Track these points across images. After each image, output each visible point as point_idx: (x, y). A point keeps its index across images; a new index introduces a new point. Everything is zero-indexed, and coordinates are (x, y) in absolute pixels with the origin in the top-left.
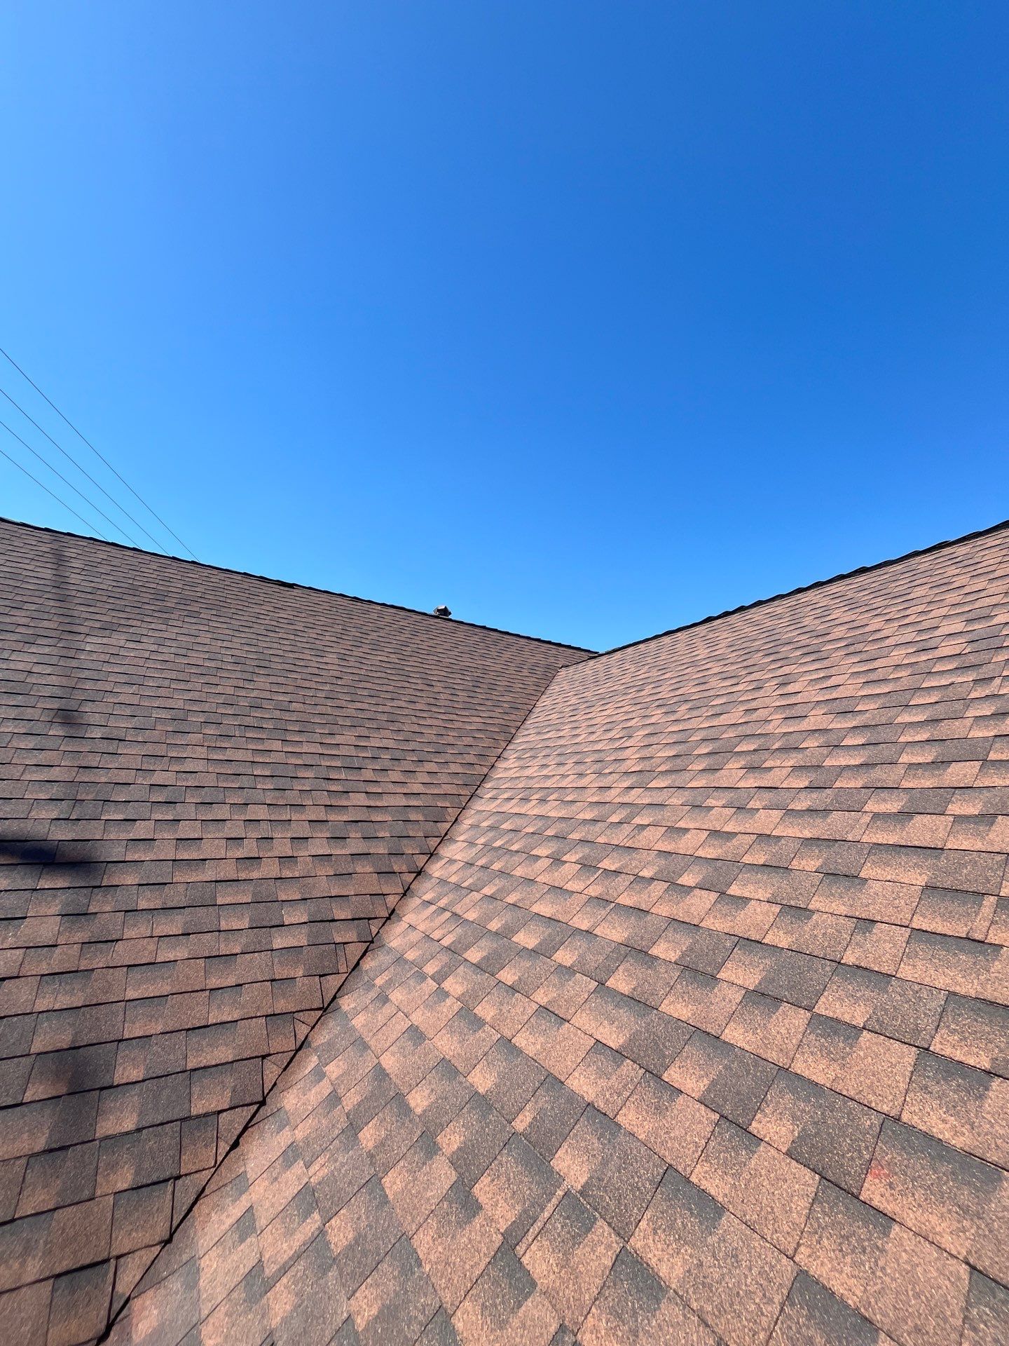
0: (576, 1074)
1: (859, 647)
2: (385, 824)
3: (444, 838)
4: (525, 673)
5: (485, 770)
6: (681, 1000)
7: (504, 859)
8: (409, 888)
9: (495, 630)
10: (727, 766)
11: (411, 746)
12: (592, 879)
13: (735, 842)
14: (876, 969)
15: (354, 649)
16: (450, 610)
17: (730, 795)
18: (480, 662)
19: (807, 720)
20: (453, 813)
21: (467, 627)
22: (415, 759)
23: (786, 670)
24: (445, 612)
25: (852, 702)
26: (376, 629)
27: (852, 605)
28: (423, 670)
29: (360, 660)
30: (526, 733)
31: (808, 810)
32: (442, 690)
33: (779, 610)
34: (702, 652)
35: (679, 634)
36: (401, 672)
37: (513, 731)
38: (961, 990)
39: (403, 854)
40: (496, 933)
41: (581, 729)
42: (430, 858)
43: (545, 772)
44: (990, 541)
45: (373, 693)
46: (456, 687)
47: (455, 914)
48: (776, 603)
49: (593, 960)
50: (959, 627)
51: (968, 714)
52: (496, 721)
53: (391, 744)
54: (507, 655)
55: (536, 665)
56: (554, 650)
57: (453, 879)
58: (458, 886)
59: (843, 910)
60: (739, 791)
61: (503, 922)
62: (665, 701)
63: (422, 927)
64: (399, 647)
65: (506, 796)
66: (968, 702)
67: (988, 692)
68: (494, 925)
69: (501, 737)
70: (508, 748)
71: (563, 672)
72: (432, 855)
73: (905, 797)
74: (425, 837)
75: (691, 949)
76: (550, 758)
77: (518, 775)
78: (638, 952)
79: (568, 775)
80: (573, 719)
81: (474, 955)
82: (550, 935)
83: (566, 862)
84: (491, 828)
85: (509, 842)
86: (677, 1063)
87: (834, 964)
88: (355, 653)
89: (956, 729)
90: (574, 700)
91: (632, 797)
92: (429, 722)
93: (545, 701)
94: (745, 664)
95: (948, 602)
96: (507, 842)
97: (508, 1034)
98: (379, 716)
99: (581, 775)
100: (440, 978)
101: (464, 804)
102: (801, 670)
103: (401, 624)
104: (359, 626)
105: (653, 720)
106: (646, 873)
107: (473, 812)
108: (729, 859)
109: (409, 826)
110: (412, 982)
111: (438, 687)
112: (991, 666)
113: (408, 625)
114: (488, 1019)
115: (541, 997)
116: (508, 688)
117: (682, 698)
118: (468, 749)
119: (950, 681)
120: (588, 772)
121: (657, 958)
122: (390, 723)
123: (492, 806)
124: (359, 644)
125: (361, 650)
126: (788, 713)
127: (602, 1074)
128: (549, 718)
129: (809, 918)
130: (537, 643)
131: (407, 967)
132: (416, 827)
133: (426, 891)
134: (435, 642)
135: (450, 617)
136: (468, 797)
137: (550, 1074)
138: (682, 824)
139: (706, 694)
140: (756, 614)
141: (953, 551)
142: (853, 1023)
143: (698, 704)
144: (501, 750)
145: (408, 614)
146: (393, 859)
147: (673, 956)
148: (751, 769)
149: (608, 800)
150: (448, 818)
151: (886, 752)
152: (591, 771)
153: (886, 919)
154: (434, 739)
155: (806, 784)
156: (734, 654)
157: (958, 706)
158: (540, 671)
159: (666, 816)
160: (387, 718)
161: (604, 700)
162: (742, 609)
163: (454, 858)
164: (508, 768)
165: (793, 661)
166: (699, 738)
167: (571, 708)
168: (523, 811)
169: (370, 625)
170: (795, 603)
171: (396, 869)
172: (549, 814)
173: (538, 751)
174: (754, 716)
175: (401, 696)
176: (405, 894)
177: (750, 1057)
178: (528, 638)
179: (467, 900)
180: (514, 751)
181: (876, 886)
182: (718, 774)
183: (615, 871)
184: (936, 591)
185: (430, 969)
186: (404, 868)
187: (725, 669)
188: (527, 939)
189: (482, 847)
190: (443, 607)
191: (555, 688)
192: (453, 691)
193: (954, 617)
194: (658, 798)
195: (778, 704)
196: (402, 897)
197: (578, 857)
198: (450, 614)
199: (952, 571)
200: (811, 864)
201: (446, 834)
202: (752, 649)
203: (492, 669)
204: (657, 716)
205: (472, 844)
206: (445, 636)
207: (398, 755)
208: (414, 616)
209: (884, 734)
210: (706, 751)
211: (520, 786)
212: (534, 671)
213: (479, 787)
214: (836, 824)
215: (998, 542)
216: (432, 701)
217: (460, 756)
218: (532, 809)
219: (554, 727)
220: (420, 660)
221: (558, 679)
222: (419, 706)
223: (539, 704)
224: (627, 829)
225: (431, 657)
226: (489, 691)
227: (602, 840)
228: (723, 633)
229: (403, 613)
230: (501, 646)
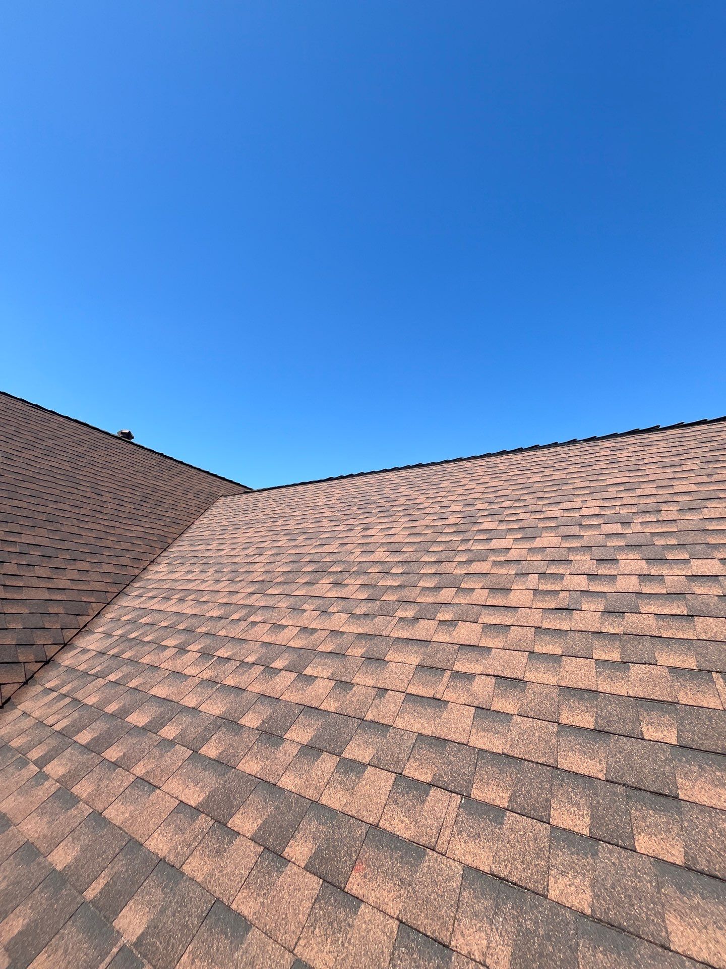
0: (156, 835)
1: (409, 512)
2: (19, 616)
3: (81, 630)
4: (191, 496)
5: (137, 572)
6: (254, 759)
7: (136, 648)
8: (32, 677)
9: (172, 459)
10: (321, 582)
11: (66, 545)
12: (208, 665)
13: (316, 635)
14: (383, 722)
15: (24, 451)
16: (133, 434)
17: (319, 602)
18: (152, 482)
19: (374, 554)
20: (96, 607)
21: (145, 452)
22: (68, 557)
23: (369, 520)
24: (129, 436)
25: (400, 545)
26: (52, 437)
27: (411, 485)
28: (94, 481)
29: (28, 462)
30: (181, 543)
31: (363, 614)
32: (110, 500)
33: (372, 481)
34: (322, 501)
35: (310, 486)
36: (72, 479)
37: (170, 541)
38: (424, 732)
39: (33, 645)
40: (112, 715)
41: (226, 545)
42: (63, 648)
43: (189, 577)
44: (481, 462)
45: (34, 493)
46: (124, 499)
47: (75, 700)
48: (371, 476)
49: (192, 733)
50: (459, 508)
51: (455, 560)
52: (156, 532)
53: (45, 542)
54: (177, 480)
55: (201, 491)
56: (218, 482)
57: (82, 667)
58: (85, 674)
59: (371, 683)
60: (325, 599)
61: (121, 705)
62: (290, 531)
63: (37, 714)
64: (74, 457)
65: (150, 595)
66: (457, 552)
67: (466, 548)
68: (112, 708)
69: (159, 545)
70: (162, 554)
71: (222, 500)
72: (65, 645)
73: (417, 607)
74: (62, 629)
75: (270, 717)
76: (196, 566)
77: (165, 578)
78: (230, 723)
79: (208, 581)
80: (221, 537)
81: (84, 738)
82: (161, 713)
83: (189, 651)
84: (130, 621)
85: (145, 634)
86: (241, 811)
87: (360, 721)
88: (23, 455)
89: (449, 568)
90: (225, 523)
91: (251, 601)
92: (90, 526)
93: (203, 520)
94: (346, 512)
95: (456, 493)
96: (142, 634)
97: (99, 807)
98: (37, 516)
99: (217, 581)
100: (41, 763)
101: (109, 600)
102: (377, 521)
103: (81, 437)
104: (36, 432)
105: (279, 544)
106: (250, 659)
107: (117, 607)
108: (309, 648)
109: (47, 618)
110: (11, 770)
111: (107, 497)
112: (470, 533)
113: (88, 440)
114: (84, 796)
115: (140, 770)
116: (173, 507)
117: (302, 531)
118: (124, 553)
119: (450, 539)
120: (224, 579)
121: (244, 726)
122: (48, 523)
123: (136, 603)
124: (31, 448)
125: (31, 453)
126: (364, 549)
127: (179, 830)
128: (203, 533)
129: (351, 689)
130: (205, 474)
131: (9, 755)
132: (55, 618)
133: (52, 679)
134: (113, 458)
135: (132, 440)
136: (115, 594)
137: (132, 839)
138: (283, 622)
139: (318, 530)
140: (359, 481)
141: (464, 464)
142: (364, 761)
143: (311, 536)
144: (155, 556)
145: (91, 431)
146: (21, 649)
147: (255, 724)
148: (336, 584)
149: (234, 601)
150: (91, 612)
151: (413, 578)
152: (227, 578)
153: (394, 688)
154: (93, 541)
155: (366, 597)
156: (341, 505)
157: (452, 554)
158: (203, 496)
159: (273, 616)
160: (46, 517)
161: (248, 525)
162: (351, 476)
163: (88, 648)
164: (159, 571)
165: (374, 515)
166: (308, 560)
167: (222, 528)
168: (162, 608)
169: (48, 432)
170: (381, 478)
171: (22, 659)
172: (184, 612)
173: (188, 559)
174: (345, 548)
175: (66, 500)
176: (26, 683)
177: (294, 797)
178: (199, 470)
179: (90, 686)
180: (166, 558)
181: (392, 666)
182: (314, 587)
183: (227, 658)
184: (453, 485)
185: (35, 754)
186: (31, 658)
187: (334, 514)
188: (139, 719)
189: (117, 638)
190: (127, 431)
191: (213, 511)
192: (121, 503)
193: (458, 502)
194: (270, 602)
195: (360, 542)
196: (23, 685)
197: (200, 647)
198: (133, 438)
199: (462, 475)
200: (358, 651)
201: (85, 626)
202: (352, 503)
203: (162, 489)
204: (283, 541)
205: (108, 635)
206: (123, 455)
207: (49, 552)
208: (96, 433)
209: (413, 568)
210: (310, 569)
211: (165, 587)
212: (199, 496)
213: (128, 585)
214: (379, 624)
215: (484, 464)
216: (98, 508)
217: (115, 558)
218: (171, 606)
219: (204, 542)
220: (93, 472)
221: (217, 504)
222: (82, 511)
223: (197, 522)
224: (243, 624)
225: (105, 471)
226: (155, 507)
227: (222, 633)
228: (337, 489)
229: (85, 429)
230: (174, 471)
